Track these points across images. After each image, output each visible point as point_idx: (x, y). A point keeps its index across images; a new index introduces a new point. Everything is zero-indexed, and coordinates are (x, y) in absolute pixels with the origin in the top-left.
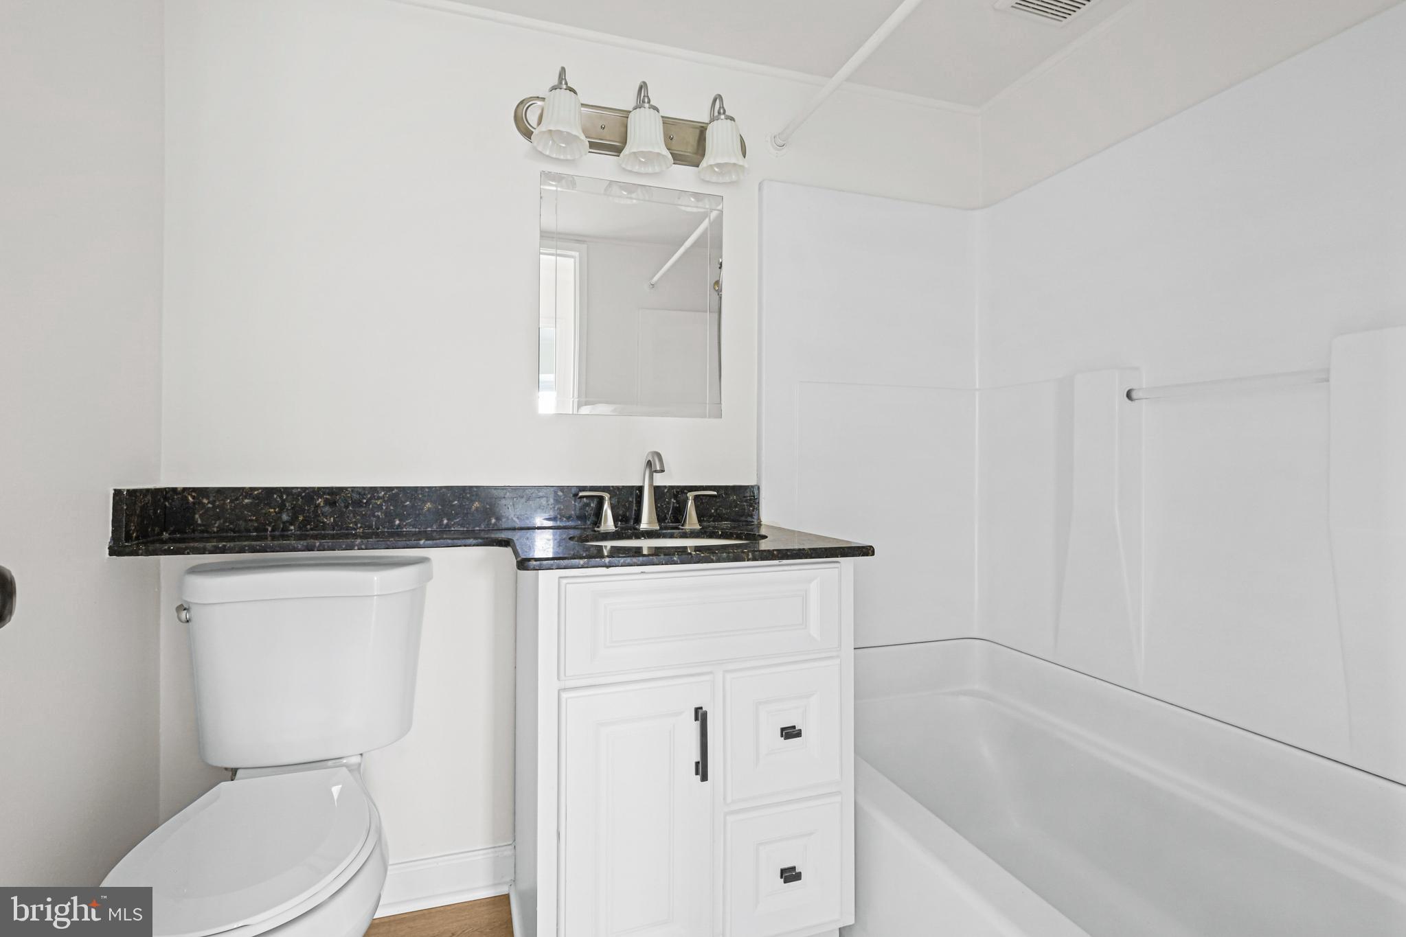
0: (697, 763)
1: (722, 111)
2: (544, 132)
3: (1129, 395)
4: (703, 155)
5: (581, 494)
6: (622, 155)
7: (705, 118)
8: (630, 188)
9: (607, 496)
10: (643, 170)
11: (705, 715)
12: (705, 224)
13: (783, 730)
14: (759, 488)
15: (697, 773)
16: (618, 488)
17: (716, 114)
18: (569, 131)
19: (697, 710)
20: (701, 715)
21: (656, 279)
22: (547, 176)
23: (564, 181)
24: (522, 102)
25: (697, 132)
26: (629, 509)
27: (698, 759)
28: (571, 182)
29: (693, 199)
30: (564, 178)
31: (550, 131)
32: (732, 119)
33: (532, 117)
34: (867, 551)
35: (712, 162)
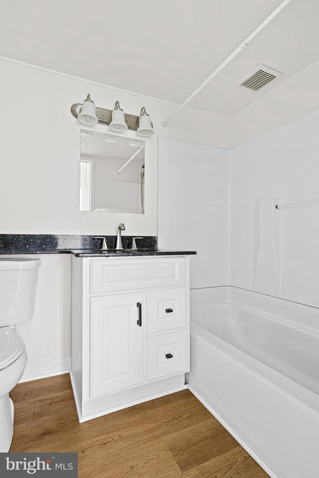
0: (138, 321)
1: (145, 112)
2: (82, 115)
3: (276, 207)
4: (138, 127)
5: (95, 238)
6: (110, 125)
7: (139, 115)
8: (112, 137)
9: (104, 239)
10: (117, 131)
11: (141, 305)
12: (139, 150)
13: (166, 310)
14: (157, 237)
15: (138, 324)
16: (108, 236)
17: (143, 113)
18: (91, 115)
19: (138, 304)
20: (139, 305)
21: (119, 171)
22: (82, 131)
23: (88, 133)
24: (74, 105)
25: (136, 119)
26: (112, 243)
27: (138, 319)
28: (91, 133)
29: (134, 142)
30: (88, 132)
31: (84, 115)
32: (148, 115)
33: (77, 110)
34: (194, 253)
35: (141, 129)
